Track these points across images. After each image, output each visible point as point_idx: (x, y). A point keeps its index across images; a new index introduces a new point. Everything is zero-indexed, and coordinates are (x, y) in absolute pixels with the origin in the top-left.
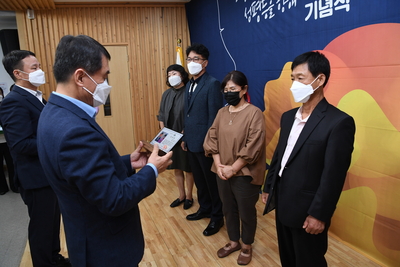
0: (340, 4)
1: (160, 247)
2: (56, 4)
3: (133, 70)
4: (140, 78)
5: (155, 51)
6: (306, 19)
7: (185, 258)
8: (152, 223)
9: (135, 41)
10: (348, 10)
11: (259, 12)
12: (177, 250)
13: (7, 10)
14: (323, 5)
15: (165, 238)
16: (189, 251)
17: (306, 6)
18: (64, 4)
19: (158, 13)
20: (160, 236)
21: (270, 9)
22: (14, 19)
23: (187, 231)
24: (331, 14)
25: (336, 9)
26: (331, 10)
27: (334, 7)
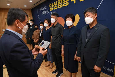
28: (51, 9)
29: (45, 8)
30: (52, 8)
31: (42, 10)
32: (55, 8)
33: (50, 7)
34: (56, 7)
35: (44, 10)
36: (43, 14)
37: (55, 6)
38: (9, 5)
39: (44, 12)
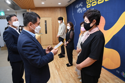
28: (88, 6)
29: (81, 5)
30: (90, 4)
31: (78, 7)
32: (93, 4)
33: (87, 3)
34: (95, 3)
35: (80, 7)
36: (79, 12)
37: (93, 1)
38: (43, 3)
39: (80, 9)
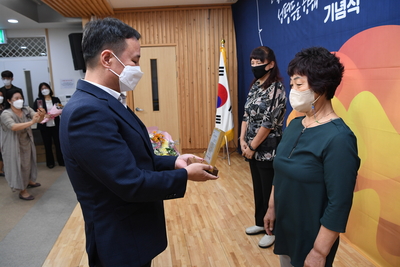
0: (352, 6)
1: (177, 227)
2: (115, 10)
3: (181, 69)
4: (186, 77)
5: (202, 51)
6: (325, 21)
7: (195, 237)
8: (176, 207)
9: (183, 42)
10: (358, 12)
11: (289, 14)
12: (190, 231)
13: (75, 17)
14: (339, 7)
15: (183, 221)
16: (200, 232)
17: (326, 8)
18: (122, 9)
19: (205, 15)
20: (179, 218)
21: (297, 11)
22: (81, 24)
23: (204, 217)
24: (344, 16)
25: (349, 11)
26: (344, 12)
27: (347, 9)
